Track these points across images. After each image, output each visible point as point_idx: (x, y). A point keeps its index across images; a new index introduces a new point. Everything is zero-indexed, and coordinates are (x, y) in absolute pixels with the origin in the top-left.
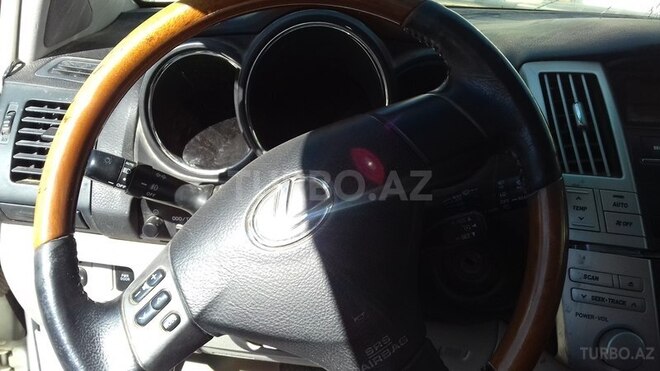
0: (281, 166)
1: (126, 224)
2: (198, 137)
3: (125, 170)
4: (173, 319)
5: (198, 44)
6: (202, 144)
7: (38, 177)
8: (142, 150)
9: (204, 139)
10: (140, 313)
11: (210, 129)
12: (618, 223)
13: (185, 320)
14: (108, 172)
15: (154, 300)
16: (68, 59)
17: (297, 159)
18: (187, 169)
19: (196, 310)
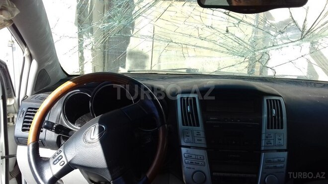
0: (93, 123)
1: (55, 144)
2: (80, 118)
3: (55, 126)
4: (63, 162)
5: (78, 90)
6: (81, 120)
7: (29, 130)
8: (62, 121)
9: (82, 118)
10: (54, 162)
11: (84, 115)
12: (198, 140)
13: (66, 163)
14: (50, 127)
15: (58, 158)
16: (42, 95)
17: (97, 121)
18: (75, 127)
19: (69, 160)
